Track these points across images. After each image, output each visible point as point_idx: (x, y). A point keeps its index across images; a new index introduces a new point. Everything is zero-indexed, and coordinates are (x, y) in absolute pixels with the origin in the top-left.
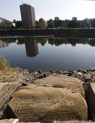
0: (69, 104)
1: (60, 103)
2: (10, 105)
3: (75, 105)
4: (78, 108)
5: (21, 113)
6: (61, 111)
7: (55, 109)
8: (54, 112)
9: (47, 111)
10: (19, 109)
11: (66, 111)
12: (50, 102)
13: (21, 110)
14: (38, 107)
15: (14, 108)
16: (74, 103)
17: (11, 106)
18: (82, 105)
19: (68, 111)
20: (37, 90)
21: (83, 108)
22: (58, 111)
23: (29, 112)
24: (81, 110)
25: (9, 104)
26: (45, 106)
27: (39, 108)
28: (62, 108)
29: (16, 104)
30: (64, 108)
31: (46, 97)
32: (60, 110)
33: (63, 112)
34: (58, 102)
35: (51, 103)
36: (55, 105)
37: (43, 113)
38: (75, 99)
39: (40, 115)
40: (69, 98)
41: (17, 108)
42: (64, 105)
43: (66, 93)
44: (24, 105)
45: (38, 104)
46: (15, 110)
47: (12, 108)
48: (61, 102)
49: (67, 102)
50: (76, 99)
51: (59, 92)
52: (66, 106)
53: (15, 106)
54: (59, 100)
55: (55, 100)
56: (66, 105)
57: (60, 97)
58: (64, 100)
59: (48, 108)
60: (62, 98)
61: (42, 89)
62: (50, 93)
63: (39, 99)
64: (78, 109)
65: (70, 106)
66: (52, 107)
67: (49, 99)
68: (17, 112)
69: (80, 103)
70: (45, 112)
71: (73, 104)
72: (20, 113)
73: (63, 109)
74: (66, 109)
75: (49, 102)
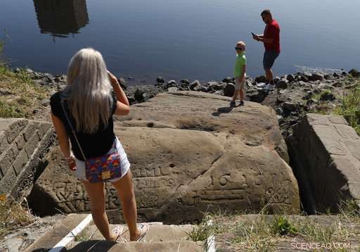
0: (238, 176)
1: (212, 177)
2: (44, 187)
3: (257, 180)
4: (269, 189)
5: (87, 208)
6: (214, 200)
7: (194, 193)
8: (192, 201)
9: (170, 200)
10: (78, 197)
11: (230, 199)
12: (177, 173)
13: (84, 199)
14: (140, 189)
15: (60, 195)
16: (256, 175)
17: (50, 189)
18: (280, 179)
19: (238, 198)
20: (128, 137)
21: (284, 189)
22: (205, 199)
23: (113, 204)
24: (280, 194)
25: (40, 185)
26: (163, 187)
27: (144, 191)
28: (218, 190)
29: (66, 183)
30: (223, 189)
31: (163, 159)
32: (213, 197)
33: (221, 202)
34: (202, 173)
35: (182, 176)
36: (194, 181)
37: (158, 207)
38: (255, 163)
39: (150, 211)
40: (238, 161)
41: (72, 196)
42: (223, 180)
43: (228, 146)
45: (137, 180)
46: (64, 200)
47: (53, 194)
48: (213, 172)
49: (232, 171)
50: (260, 164)
51: (205, 143)
52: (228, 184)
53: (63, 189)
54: (204, 166)
55: (193, 168)
56: (231, 180)
57: (209, 159)
58: (222, 167)
59: (173, 192)
60: (216, 160)
61: (144, 135)
62: (173, 147)
63: (140, 166)
64: (267, 192)
65: (245, 185)
66: (185, 189)
67: (172, 166)
68: (73, 207)
69: (275, 174)
70: (165, 203)
71: (253, 178)
72: (83, 209)
73: (221, 193)
74: (229, 193)
75: (174, 173)
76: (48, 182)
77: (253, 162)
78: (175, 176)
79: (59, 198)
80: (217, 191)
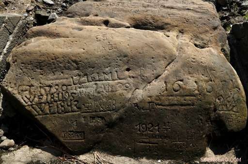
0: (191, 83)
1: (165, 82)
2: (10, 89)
3: (209, 88)
4: (219, 96)
5: (52, 111)
6: (168, 105)
7: (149, 98)
8: (147, 106)
9: (127, 105)
10: (42, 101)
11: (182, 105)
12: (133, 77)
13: (48, 103)
14: (99, 93)
15: (25, 99)
16: (207, 81)
17: (15, 92)
18: (230, 86)
19: (189, 105)
21: (233, 98)
22: (159, 105)
23: (75, 108)
24: (229, 102)
25: (6, 88)
26: (120, 91)
27: (102, 95)
28: (172, 96)
29: (30, 86)
30: (176, 96)
31: (119, 63)
32: (167, 103)
33: (173, 108)
34: (157, 78)
35: (137, 80)
36: (149, 87)
37: (116, 110)
38: (207, 69)
39: (108, 114)
40: (192, 66)
41: (36, 99)
42: (176, 86)
43: (180, 49)
44: (53, 90)
45: (96, 84)
46: (29, 103)
47: (19, 97)
48: (167, 77)
49: (186, 77)
50: (211, 69)
51: (160, 46)
52: (181, 90)
53: (27, 92)
54: (159, 71)
55: (148, 73)
56: (184, 86)
57: (163, 63)
58: (176, 73)
59: (129, 96)
60: (169, 64)
61: (100, 37)
62: (129, 50)
63: (98, 71)
64: (217, 100)
65: (197, 92)
66: (141, 94)
67: (128, 70)
68: (38, 110)
69: (225, 81)
70: (123, 107)
71: (204, 85)
72: (48, 112)
73: (174, 100)
74: (182, 100)
75: (130, 77)
76: (13, 85)
77: (205, 68)
78: (131, 80)
79: (25, 101)
80: (170, 98)
